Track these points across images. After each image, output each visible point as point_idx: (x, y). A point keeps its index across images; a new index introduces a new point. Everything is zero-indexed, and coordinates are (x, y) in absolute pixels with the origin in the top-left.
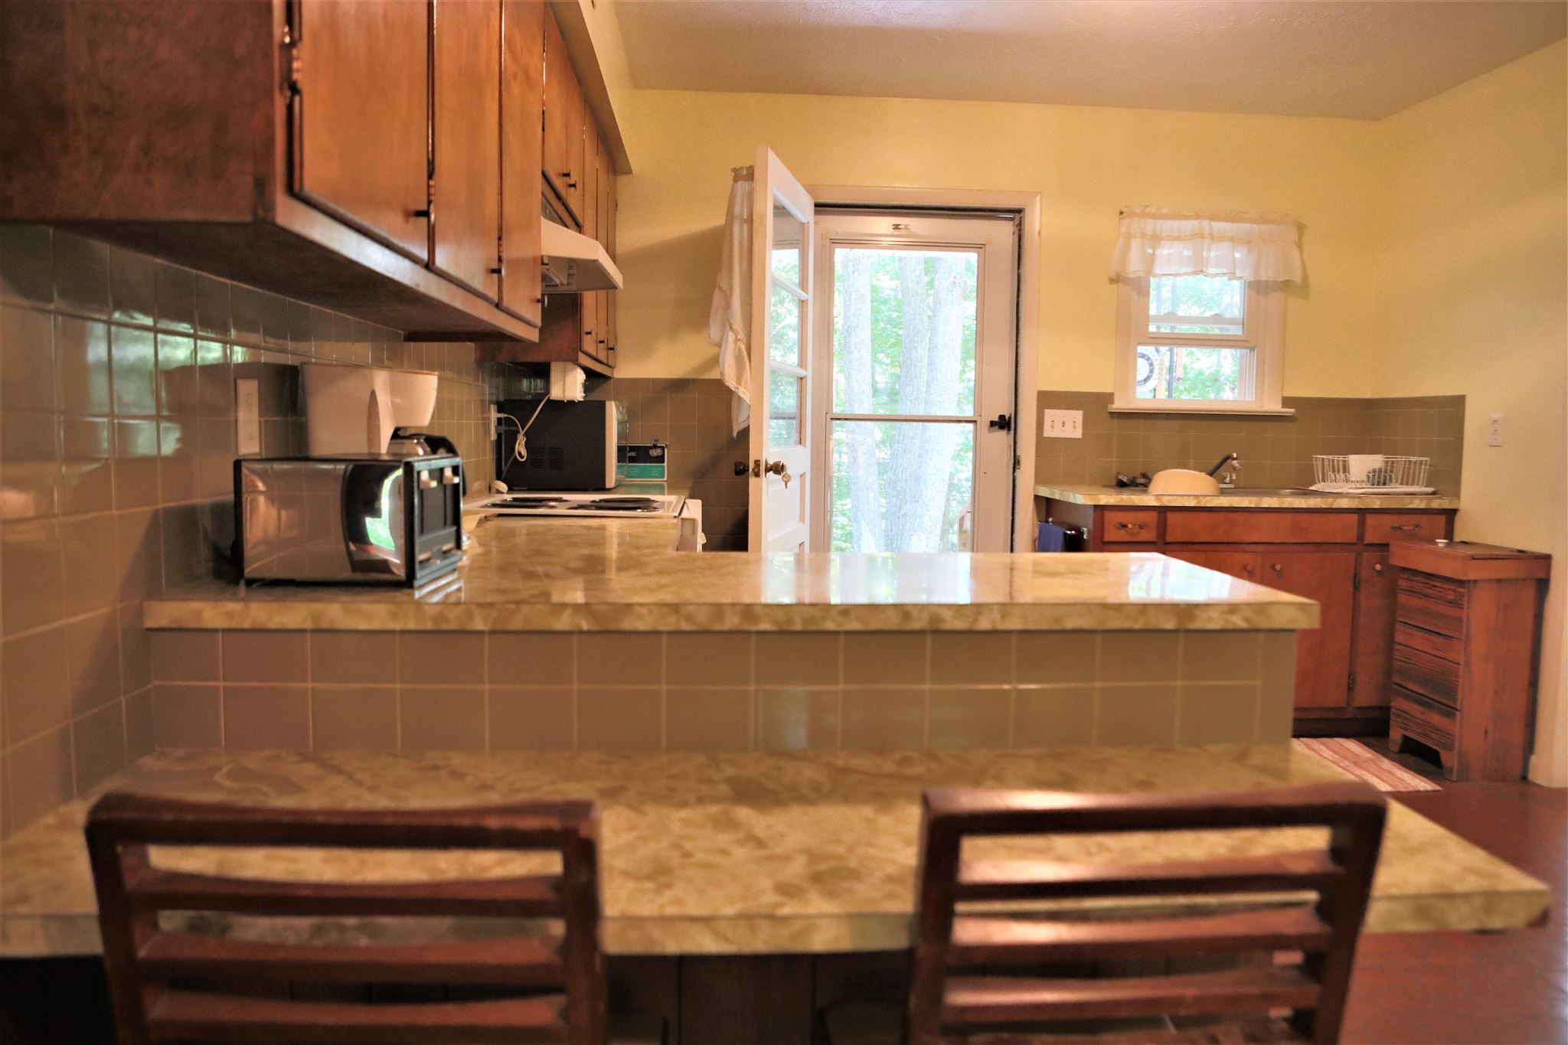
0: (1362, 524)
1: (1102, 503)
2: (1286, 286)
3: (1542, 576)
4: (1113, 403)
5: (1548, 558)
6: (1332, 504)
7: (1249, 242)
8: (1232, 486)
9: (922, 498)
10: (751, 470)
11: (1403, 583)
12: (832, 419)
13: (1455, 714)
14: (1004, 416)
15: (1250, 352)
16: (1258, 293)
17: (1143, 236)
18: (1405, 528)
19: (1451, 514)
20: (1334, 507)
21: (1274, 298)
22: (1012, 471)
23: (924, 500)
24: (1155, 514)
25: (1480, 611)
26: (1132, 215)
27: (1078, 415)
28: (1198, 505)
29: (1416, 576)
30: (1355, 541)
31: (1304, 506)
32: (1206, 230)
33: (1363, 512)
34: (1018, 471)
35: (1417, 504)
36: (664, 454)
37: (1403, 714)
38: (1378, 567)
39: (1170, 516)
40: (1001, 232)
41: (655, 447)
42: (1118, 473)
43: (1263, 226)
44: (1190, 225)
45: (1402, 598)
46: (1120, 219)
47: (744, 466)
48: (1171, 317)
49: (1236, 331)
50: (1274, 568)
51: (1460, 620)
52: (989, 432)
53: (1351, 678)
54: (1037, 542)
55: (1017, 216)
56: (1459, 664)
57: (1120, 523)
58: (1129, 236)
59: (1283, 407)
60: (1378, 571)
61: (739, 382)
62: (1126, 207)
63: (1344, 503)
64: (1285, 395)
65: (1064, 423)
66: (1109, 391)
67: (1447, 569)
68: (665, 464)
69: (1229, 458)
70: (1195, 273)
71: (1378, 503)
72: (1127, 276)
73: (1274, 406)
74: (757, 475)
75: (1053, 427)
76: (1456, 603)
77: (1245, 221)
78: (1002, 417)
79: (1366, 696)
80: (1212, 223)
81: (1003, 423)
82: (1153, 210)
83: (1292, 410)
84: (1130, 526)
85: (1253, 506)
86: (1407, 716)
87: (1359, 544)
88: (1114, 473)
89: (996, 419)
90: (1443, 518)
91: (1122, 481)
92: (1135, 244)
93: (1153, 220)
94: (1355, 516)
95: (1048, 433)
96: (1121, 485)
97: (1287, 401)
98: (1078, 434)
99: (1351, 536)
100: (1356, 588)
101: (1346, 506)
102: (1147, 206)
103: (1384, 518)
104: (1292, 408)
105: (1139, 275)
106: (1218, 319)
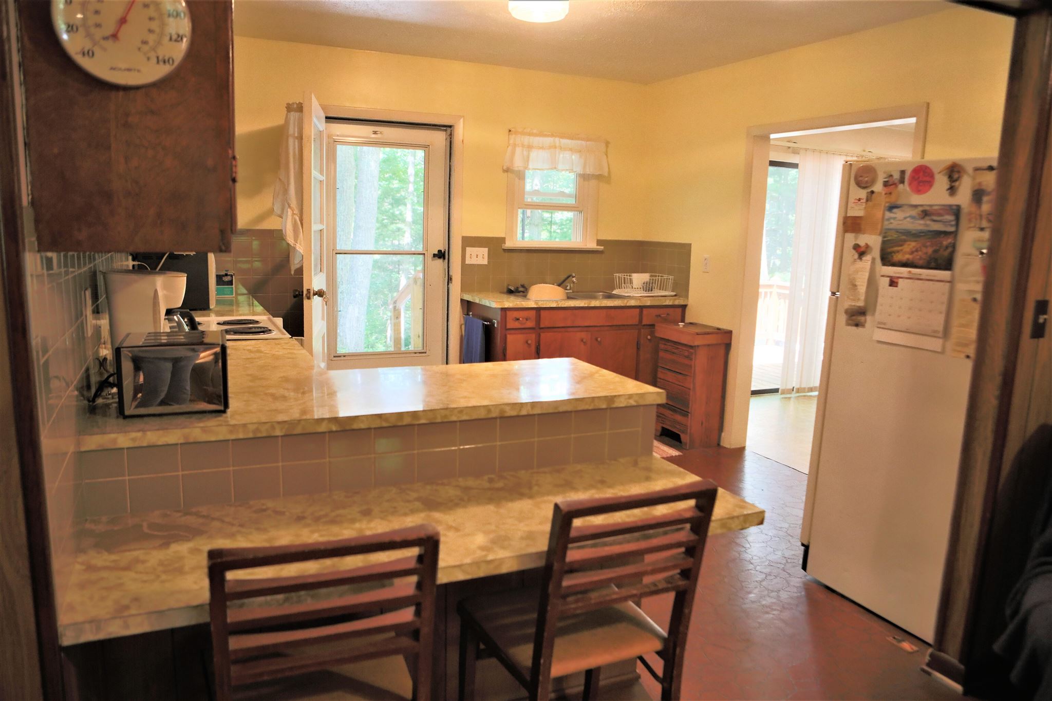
0: (641, 314)
2: (599, 177)
3: (728, 342)
4: (505, 244)
5: (730, 332)
7: (580, 151)
8: (571, 291)
9: (355, 282)
10: (304, 295)
11: (662, 346)
12: (336, 253)
13: (688, 415)
14: (441, 251)
15: (579, 213)
16: (584, 181)
17: (523, 146)
18: (662, 316)
19: (684, 307)
20: (627, 305)
21: (593, 183)
22: (447, 283)
23: (356, 282)
24: (533, 313)
25: (700, 361)
26: (516, 133)
27: (484, 251)
28: (556, 306)
29: (668, 343)
30: (637, 323)
31: (612, 305)
32: (557, 144)
33: (641, 308)
34: (450, 284)
35: (668, 302)
36: (232, 279)
37: (662, 416)
38: (649, 337)
39: (542, 312)
40: (439, 138)
41: (226, 275)
42: (508, 285)
43: (588, 143)
44: (548, 141)
45: (662, 354)
46: (509, 135)
47: (299, 292)
48: (536, 193)
49: (572, 201)
50: (597, 340)
51: (691, 366)
52: (432, 260)
54: (463, 327)
55: (449, 130)
56: (690, 389)
57: (515, 318)
58: (515, 145)
59: (597, 245)
60: (649, 340)
61: (296, 239)
62: (513, 128)
63: (633, 303)
64: (599, 238)
65: (477, 255)
66: (503, 236)
67: (684, 340)
68: (234, 286)
69: (568, 277)
70: (552, 169)
71: (648, 303)
72: (514, 169)
73: (593, 245)
74: (309, 298)
75: (471, 258)
76: (689, 357)
77: (578, 139)
78: (440, 251)
80: (561, 140)
81: (441, 255)
82: (528, 130)
83: (603, 247)
84: (521, 319)
85: (586, 306)
86: (663, 416)
87: (640, 325)
88: (505, 285)
89: (436, 253)
90: (680, 310)
91: (511, 290)
92: (518, 151)
93: (528, 137)
94: (638, 310)
95: (468, 262)
96: (510, 292)
97: (599, 242)
98: (485, 262)
99: (635, 321)
100: (638, 349)
101: (633, 305)
102: (525, 128)
103: (652, 310)
104: (602, 246)
105: (520, 168)
106: (562, 194)
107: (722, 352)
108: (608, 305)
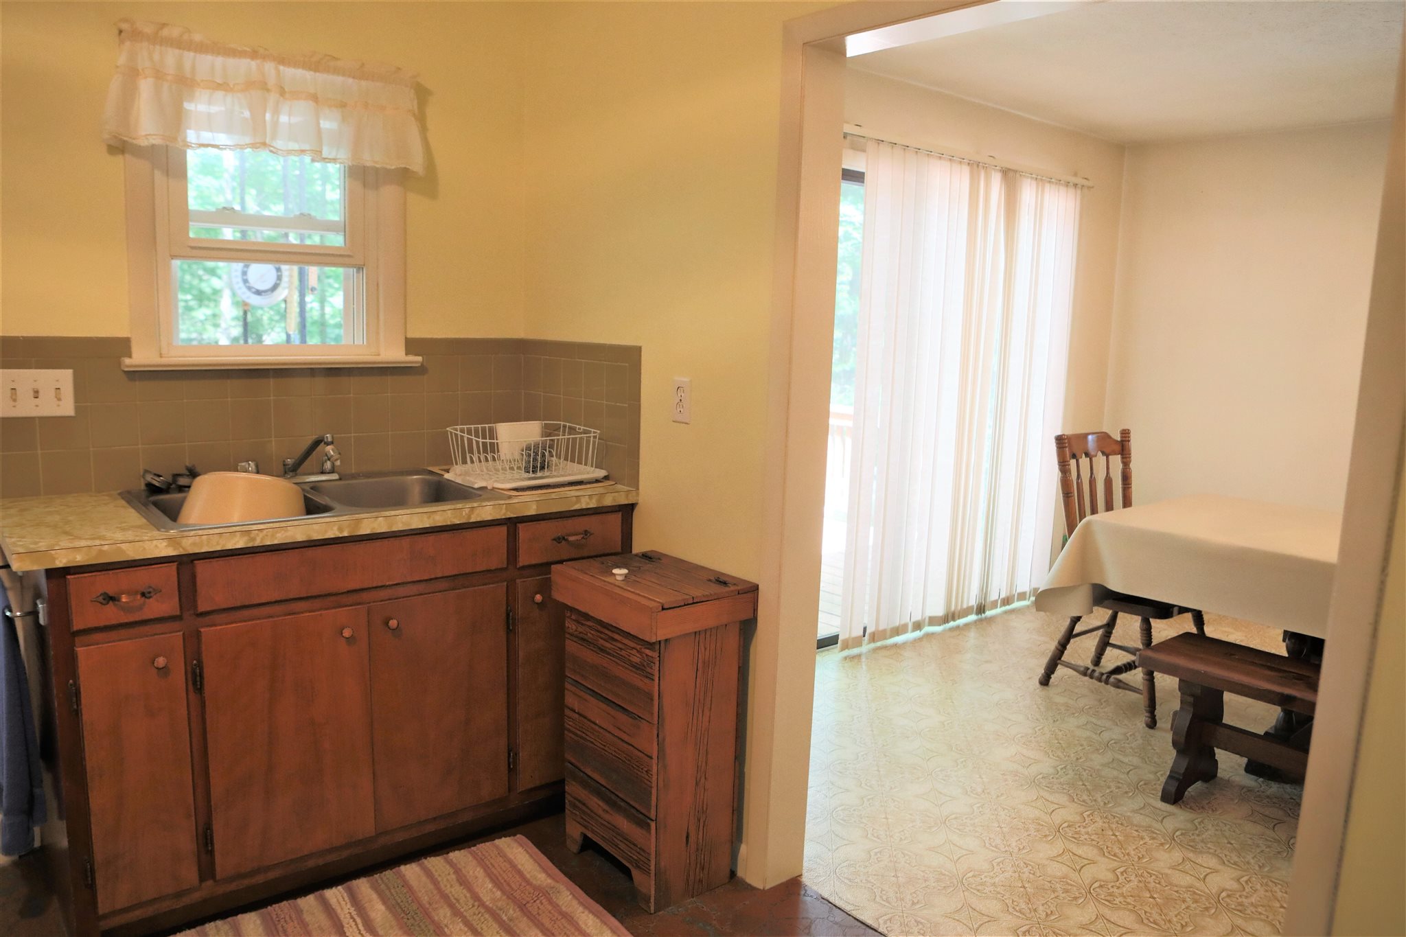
0: (512, 538)
1: (61, 565)
2: (403, 177)
4: (130, 356)
5: (753, 587)
6: (469, 517)
7: (343, 106)
11: (571, 625)
13: (648, 825)
15: (357, 272)
16: (364, 186)
17: (159, 75)
18: (571, 539)
19: (627, 511)
20: (471, 521)
21: (390, 193)
24: (171, 570)
25: (675, 679)
26: (136, 35)
27: (65, 377)
28: (250, 545)
29: (589, 620)
30: (505, 566)
31: (426, 523)
32: (271, 78)
33: (512, 524)
35: (587, 500)
37: (581, 806)
38: (537, 600)
39: (200, 567)
42: (147, 472)
43: (364, 83)
44: (244, 67)
45: (571, 646)
46: (117, 42)
48: (226, 215)
49: (336, 240)
50: (387, 624)
51: (649, 695)
53: (512, 751)
56: (650, 757)
57: (104, 593)
58: (133, 74)
59: (407, 354)
60: (538, 607)
62: (126, 22)
63: (486, 511)
64: (410, 335)
65: (39, 391)
66: (125, 335)
67: (629, 622)
69: (317, 443)
70: (255, 146)
71: (534, 507)
72: (135, 142)
73: (394, 354)
75: (13, 401)
76: (643, 672)
77: (336, 71)
79: (531, 775)
80: (281, 68)
82: (175, 32)
83: (420, 359)
84: (123, 596)
85: (346, 534)
87: (511, 569)
88: (139, 470)
90: (618, 520)
91: (151, 486)
92: (145, 88)
93: (177, 52)
94: (504, 529)
96: (151, 490)
97: (412, 345)
99: (499, 559)
100: (510, 630)
101: (489, 518)
102: (164, 25)
103: (543, 525)
104: (419, 355)
105: (156, 141)
106: (305, 221)
107: (732, 641)
108: (413, 527)
